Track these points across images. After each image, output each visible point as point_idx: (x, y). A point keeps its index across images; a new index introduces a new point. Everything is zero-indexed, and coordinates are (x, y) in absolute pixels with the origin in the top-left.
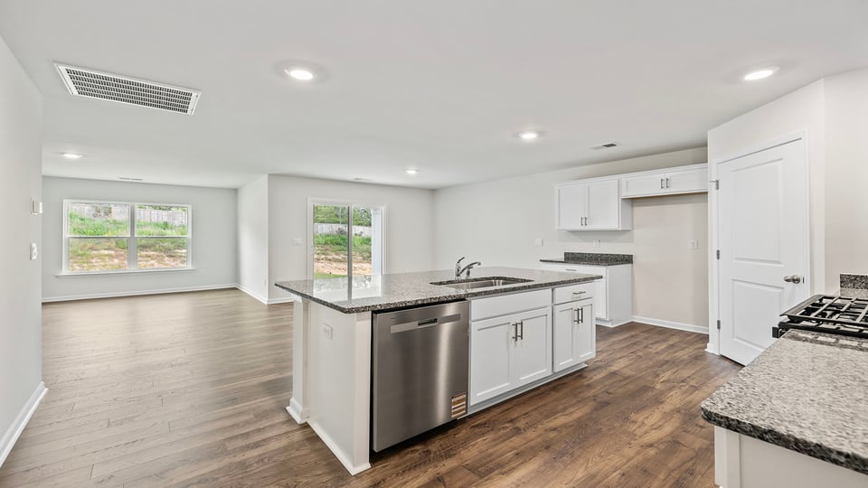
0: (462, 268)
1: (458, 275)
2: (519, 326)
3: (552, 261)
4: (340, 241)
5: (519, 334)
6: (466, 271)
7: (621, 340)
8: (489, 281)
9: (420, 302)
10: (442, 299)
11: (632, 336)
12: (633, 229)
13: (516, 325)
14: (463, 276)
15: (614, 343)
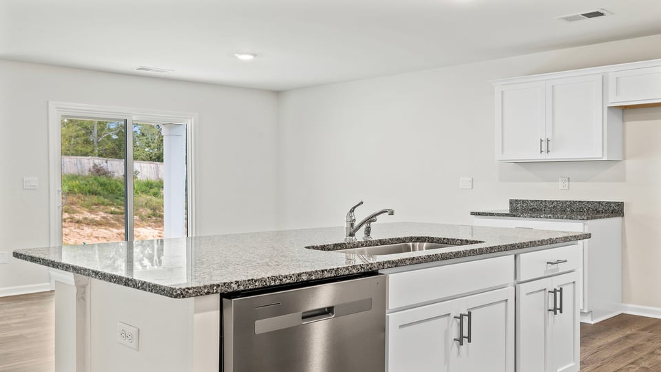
0: (357, 224)
1: (352, 235)
2: (466, 319)
3: (492, 214)
4: (95, 187)
5: (465, 334)
6: (364, 227)
7: (611, 344)
8: (404, 243)
9: (304, 278)
10: (341, 273)
11: (627, 337)
12: (624, 159)
13: (461, 317)
14: (360, 236)
15: (600, 349)
